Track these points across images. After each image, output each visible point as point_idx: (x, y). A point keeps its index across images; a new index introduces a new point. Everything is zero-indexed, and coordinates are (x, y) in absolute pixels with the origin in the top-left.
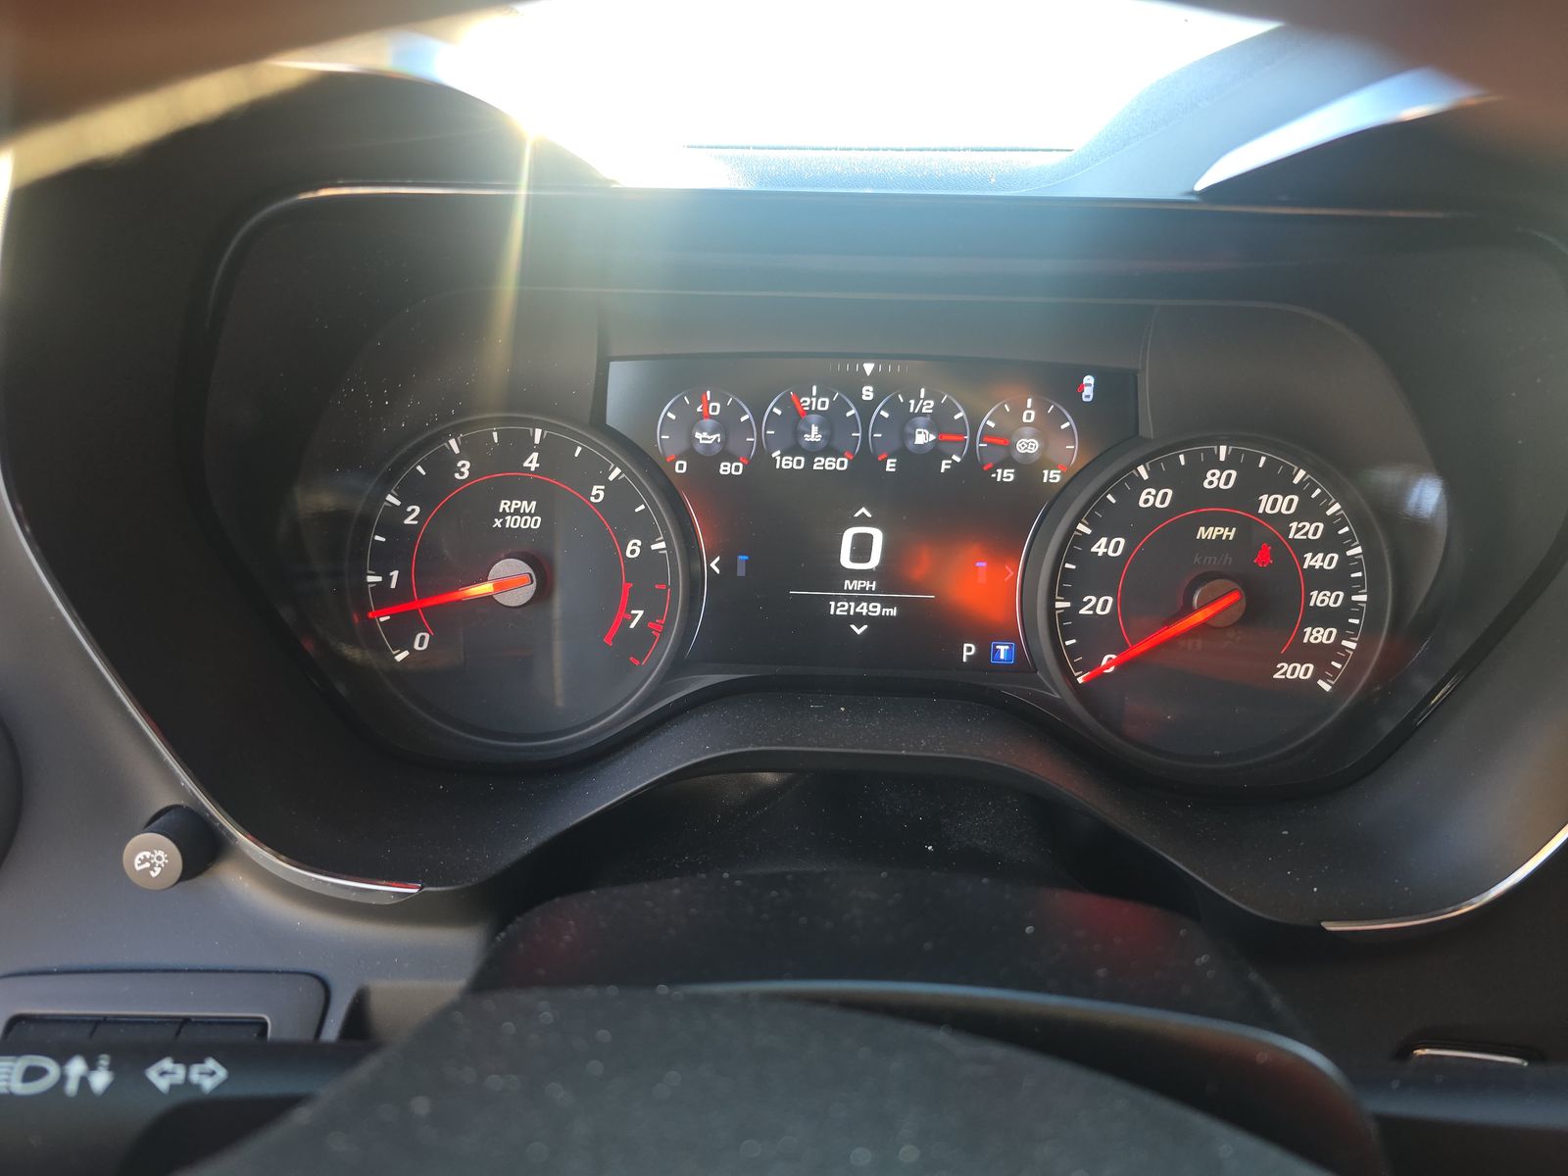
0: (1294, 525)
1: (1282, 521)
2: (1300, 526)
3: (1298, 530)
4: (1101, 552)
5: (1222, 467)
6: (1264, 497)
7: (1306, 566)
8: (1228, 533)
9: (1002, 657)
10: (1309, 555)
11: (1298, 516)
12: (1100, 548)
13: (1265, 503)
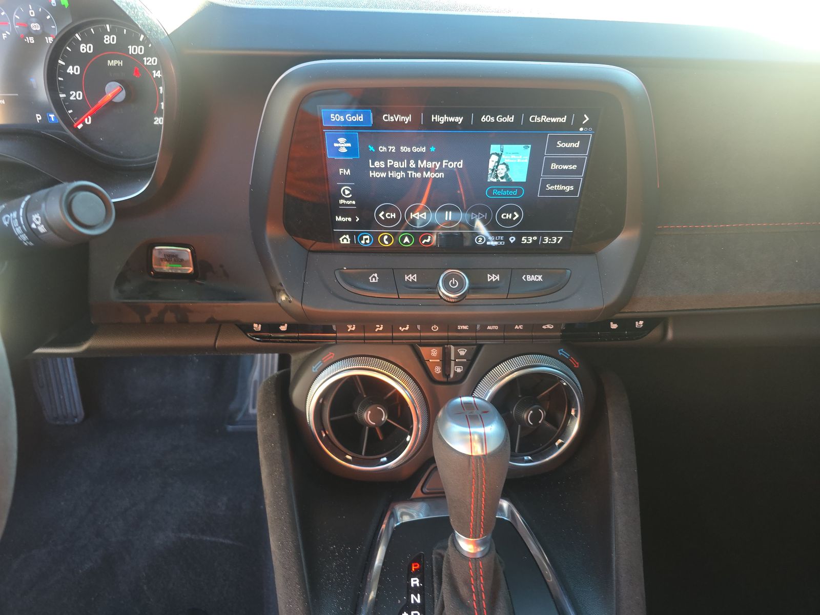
0: (145, 59)
1: (139, 57)
2: (148, 59)
3: (147, 61)
4: (71, 72)
5: (110, 34)
6: (130, 47)
7: (154, 77)
8: (120, 63)
9: (53, 120)
10: (154, 72)
11: (146, 55)
12: (70, 70)
13: (131, 49)
